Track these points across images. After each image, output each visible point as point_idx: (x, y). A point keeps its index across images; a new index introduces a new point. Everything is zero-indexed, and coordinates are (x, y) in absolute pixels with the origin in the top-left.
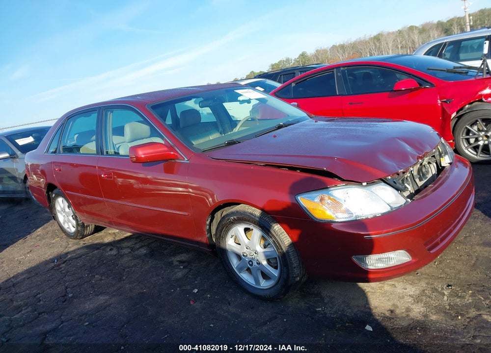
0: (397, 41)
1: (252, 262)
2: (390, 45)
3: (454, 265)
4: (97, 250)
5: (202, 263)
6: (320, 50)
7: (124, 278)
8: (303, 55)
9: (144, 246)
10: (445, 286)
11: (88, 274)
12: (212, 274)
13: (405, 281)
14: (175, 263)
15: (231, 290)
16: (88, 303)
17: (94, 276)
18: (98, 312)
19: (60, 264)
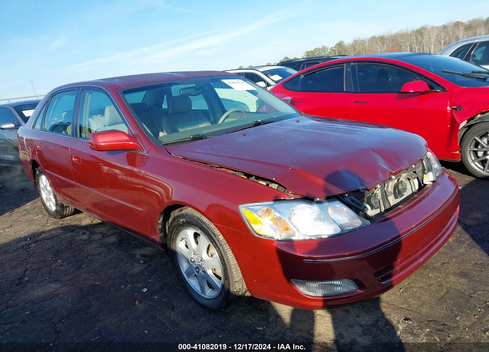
0: (441, 37)
1: (199, 269)
2: (433, 40)
3: (419, 295)
4: (70, 232)
5: (163, 260)
6: (358, 41)
7: (84, 266)
8: (340, 45)
9: (116, 233)
10: (402, 319)
11: (52, 258)
12: (169, 273)
13: (361, 307)
14: (138, 256)
15: (180, 294)
16: (39, 290)
17: (57, 261)
18: (44, 301)
19: (31, 244)
